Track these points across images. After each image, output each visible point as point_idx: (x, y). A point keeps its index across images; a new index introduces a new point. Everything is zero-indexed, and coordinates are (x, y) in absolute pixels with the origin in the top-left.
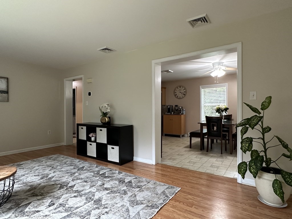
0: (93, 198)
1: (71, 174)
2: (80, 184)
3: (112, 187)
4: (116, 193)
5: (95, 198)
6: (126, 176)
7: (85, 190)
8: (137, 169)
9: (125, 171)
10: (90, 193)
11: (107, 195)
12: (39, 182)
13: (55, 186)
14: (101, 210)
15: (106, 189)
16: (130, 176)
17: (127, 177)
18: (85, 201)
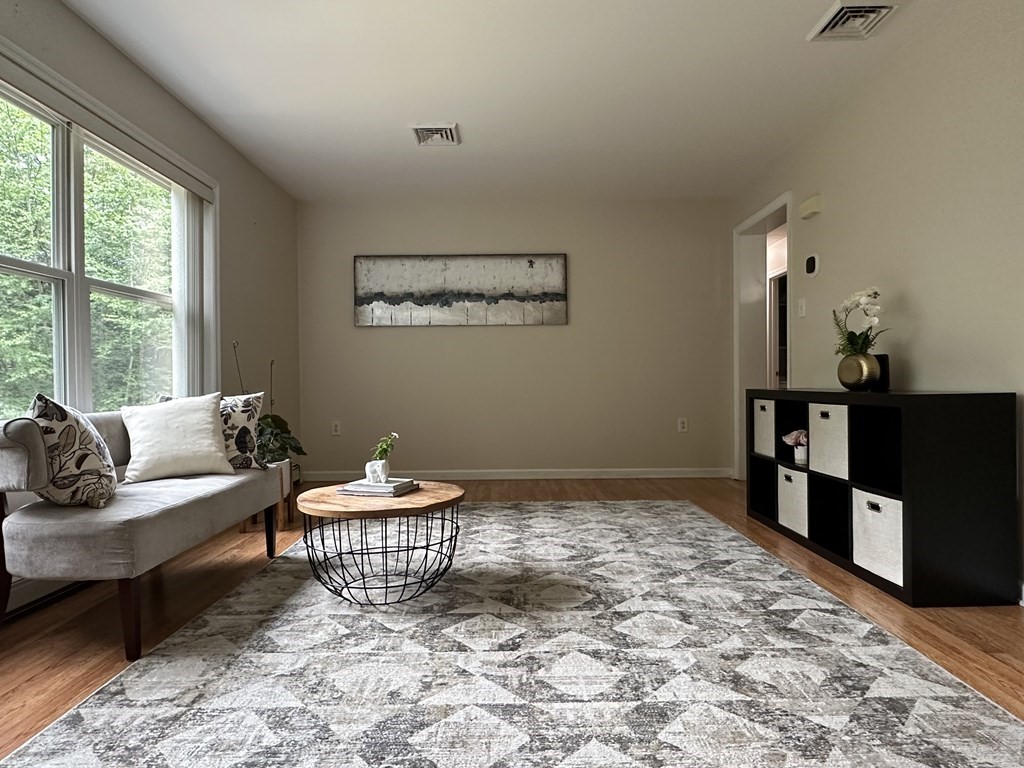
0: (646, 694)
1: (661, 574)
2: (656, 616)
3: (771, 686)
4: (765, 722)
5: (655, 693)
6: (899, 664)
7: (651, 647)
8: (1005, 656)
9: (914, 640)
10: (654, 667)
11: (715, 710)
12: (554, 565)
13: (578, 594)
14: (630, 759)
15: (737, 682)
16: (925, 677)
17: (905, 672)
18: (606, 688)
